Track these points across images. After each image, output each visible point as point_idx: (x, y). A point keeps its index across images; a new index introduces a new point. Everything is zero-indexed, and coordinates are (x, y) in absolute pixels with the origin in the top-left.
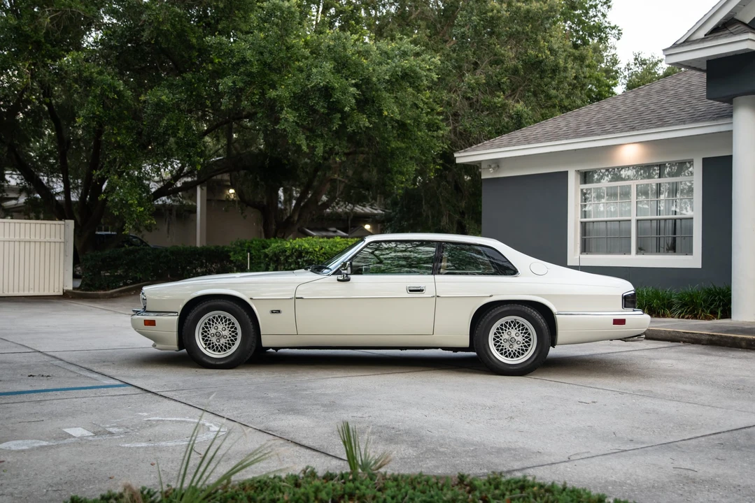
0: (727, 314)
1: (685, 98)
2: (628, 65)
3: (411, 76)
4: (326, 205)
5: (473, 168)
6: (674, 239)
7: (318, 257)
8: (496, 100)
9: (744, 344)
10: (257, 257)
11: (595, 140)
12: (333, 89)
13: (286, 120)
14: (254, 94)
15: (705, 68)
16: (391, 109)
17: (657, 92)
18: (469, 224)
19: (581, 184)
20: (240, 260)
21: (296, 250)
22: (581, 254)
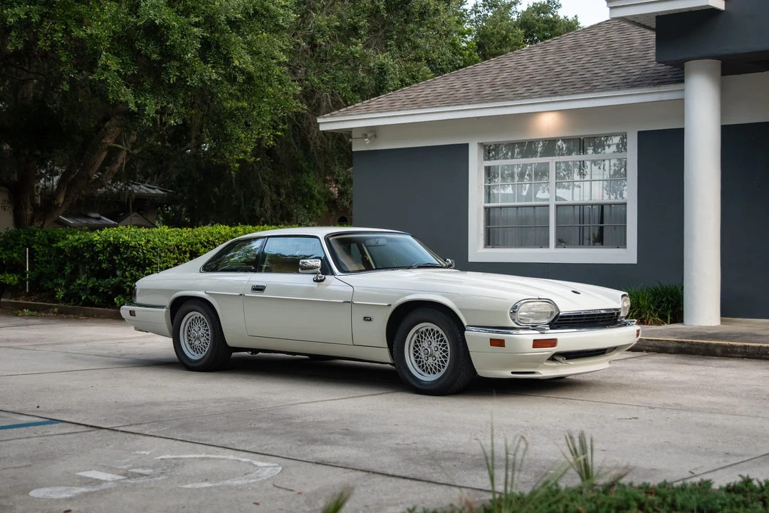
0: (678, 317)
1: (609, 57)
2: (476, 6)
3: (262, 15)
4: (99, 183)
5: (342, 138)
6: (601, 229)
7: (144, 253)
8: (353, 48)
9: (719, 351)
10: (40, 254)
11: (506, 106)
12: (168, 28)
13: (106, 68)
14: (56, 31)
15: (654, 26)
16: (242, 60)
17: (571, 48)
18: (296, 208)
19: (485, 160)
20: (14, 258)
21: (110, 244)
22: (485, 247)
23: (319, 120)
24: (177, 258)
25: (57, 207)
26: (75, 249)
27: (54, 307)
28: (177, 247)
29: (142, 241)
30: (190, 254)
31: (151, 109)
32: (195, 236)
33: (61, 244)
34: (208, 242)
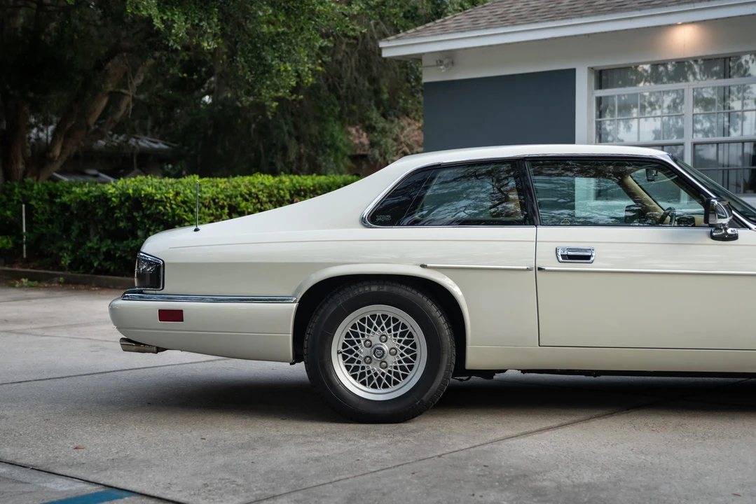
6: (754, 172)
7: (172, 208)
10: (40, 211)
19: (596, 89)
20: (7, 217)
21: (128, 197)
22: (596, 200)
23: (382, 44)
24: (212, 215)
25: (52, 160)
26: (83, 204)
27: (59, 276)
28: (214, 200)
29: (170, 193)
30: (229, 209)
31: (180, 27)
32: (234, 187)
33: (66, 199)
34: (250, 194)
